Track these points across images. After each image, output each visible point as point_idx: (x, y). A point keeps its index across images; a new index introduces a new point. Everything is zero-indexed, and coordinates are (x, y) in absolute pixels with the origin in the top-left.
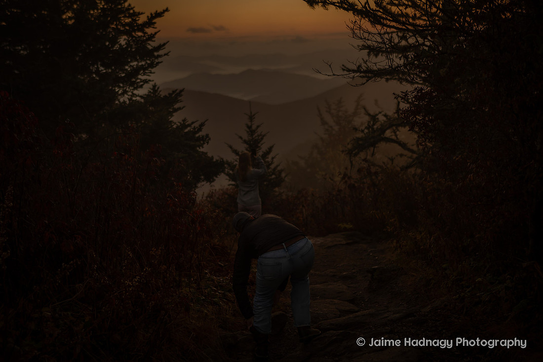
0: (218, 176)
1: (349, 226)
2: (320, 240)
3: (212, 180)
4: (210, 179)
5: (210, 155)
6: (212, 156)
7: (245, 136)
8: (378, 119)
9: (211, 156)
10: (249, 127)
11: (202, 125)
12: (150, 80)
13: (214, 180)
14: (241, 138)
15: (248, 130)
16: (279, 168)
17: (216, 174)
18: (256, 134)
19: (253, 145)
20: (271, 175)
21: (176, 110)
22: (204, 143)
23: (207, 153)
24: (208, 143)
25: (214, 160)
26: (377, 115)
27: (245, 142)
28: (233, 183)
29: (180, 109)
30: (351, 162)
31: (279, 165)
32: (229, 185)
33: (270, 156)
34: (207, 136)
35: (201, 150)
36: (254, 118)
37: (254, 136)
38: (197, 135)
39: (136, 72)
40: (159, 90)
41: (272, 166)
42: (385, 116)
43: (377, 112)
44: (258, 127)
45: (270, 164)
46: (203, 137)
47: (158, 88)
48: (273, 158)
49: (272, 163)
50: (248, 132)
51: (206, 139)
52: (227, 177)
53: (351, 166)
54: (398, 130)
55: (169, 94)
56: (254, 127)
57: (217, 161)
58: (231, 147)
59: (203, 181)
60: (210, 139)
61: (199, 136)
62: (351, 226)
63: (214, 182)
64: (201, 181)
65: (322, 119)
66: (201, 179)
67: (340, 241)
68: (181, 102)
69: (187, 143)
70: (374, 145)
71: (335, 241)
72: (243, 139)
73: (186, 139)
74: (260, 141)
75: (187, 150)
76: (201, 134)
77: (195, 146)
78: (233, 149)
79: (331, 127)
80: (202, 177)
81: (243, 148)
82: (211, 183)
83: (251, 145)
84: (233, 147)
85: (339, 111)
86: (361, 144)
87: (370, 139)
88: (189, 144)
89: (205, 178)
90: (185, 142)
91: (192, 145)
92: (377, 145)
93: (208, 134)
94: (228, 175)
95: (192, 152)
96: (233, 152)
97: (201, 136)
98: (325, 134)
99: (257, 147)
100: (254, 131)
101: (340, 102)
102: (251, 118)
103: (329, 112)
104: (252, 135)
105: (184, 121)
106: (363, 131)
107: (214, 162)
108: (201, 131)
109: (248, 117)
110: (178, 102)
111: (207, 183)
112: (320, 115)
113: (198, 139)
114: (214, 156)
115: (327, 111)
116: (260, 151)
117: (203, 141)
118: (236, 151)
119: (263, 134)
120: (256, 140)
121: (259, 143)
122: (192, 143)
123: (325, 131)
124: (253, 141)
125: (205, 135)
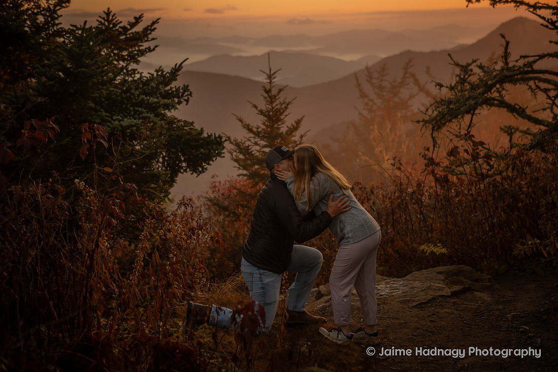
0: (211, 162)
1: (439, 250)
3: (200, 169)
4: (197, 165)
5: (197, 126)
6: (202, 129)
7: (263, 105)
8: (471, 70)
9: (199, 129)
10: (268, 92)
11: (177, 69)
13: (204, 170)
14: (256, 107)
15: (266, 95)
17: (208, 159)
18: (277, 102)
19: (273, 117)
21: (142, 53)
22: (179, 103)
24: (187, 101)
25: (205, 135)
26: (469, 65)
27: (261, 112)
28: (245, 172)
29: (150, 50)
30: (433, 138)
32: (239, 175)
33: (298, 134)
34: (186, 88)
35: (173, 114)
36: (275, 78)
37: (274, 105)
38: (168, 88)
40: (115, 19)
42: (481, 67)
43: (470, 62)
44: (280, 91)
46: (178, 90)
48: (302, 137)
50: (265, 98)
51: (183, 95)
52: (236, 164)
53: (434, 146)
54: (503, 89)
55: (130, 24)
56: (274, 92)
57: (209, 136)
58: (241, 121)
59: (185, 171)
60: (191, 94)
61: (171, 88)
62: (444, 250)
63: (204, 172)
64: (182, 171)
65: (361, 91)
66: (182, 168)
67: (440, 289)
68: (153, 39)
69: (143, 99)
70: (471, 110)
71: (429, 288)
72: (259, 109)
73: (145, 93)
74: (284, 111)
75: (141, 113)
76: (174, 85)
77: (159, 107)
78: (244, 123)
79: (372, 100)
80: (184, 164)
81: (258, 122)
82: (199, 175)
83: (270, 118)
84: (244, 120)
85: (382, 81)
86: (452, 109)
87: (467, 100)
88: (148, 100)
89: (188, 167)
90: (141, 97)
91: (154, 103)
92: (477, 112)
93: (188, 86)
94: (237, 161)
95: (152, 116)
96: (244, 127)
97: (174, 89)
98: (364, 109)
99: (279, 120)
100: (275, 96)
101: (384, 69)
102: (270, 77)
103: (369, 82)
104: (272, 103)
105: (157, 71)
106: (452, 88)
107: (204, 139)
108: (176, 80)
109: (266, 76)
110: (147, 41)
111: (192, 174)
112: (359, 85)
113: (168, 95)
114: (204, 129)
115: (367, 81)
116: (283, 125)
117: (179, 98)
118: (248, 125)
119: (287, 101)
120: (278, 110)
121: (281, 114)
122: (153, 100)
123: (365, 105)
124: (273, 112)
125: (182, 86)
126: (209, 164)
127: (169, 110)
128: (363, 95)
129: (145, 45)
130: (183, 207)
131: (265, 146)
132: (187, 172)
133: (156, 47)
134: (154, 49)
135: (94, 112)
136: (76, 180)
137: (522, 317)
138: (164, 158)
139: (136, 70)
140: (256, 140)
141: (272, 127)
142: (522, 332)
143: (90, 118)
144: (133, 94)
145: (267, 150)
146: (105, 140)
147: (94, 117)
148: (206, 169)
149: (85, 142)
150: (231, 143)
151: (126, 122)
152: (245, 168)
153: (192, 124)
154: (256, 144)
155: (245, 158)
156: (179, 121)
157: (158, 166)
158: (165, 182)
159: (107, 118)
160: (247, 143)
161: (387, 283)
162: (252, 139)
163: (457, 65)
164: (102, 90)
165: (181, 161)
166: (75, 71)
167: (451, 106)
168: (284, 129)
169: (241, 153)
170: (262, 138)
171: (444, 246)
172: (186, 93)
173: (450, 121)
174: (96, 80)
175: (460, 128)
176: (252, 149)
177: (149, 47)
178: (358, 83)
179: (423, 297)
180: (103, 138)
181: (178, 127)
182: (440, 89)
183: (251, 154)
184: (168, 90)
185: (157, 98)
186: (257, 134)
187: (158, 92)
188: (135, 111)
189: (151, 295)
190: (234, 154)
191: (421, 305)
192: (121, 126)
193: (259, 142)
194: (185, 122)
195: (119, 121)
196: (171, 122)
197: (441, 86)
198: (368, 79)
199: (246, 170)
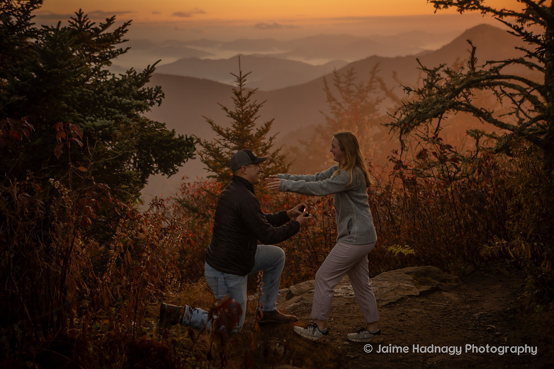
0: (182, 164)
1: (407, 251)
3: (172, 170)
4: (168, 166)
5: (169, 128)
6: (173, 131)
7: (233, 108)
8: (439, 75)
9: (171, 130)
10: (238, 94)
11: (149, 70)
13: (175, 171)
14: (226, 109)
15: (236, 98)
16: (281, 153)
17: (179, 160)
18: (247, 105)
19: (244, 119)
20: (269, 164)
21: (114, 55)
22: (152, 104)
24: (160, 102)
25: (177, 136)
26: (437, 69)
27: (231, 115)
28: (214, 174)
29: (121, 52)
30: (402, 141)
31: (280, 149)
32: (209, 177)
33: (267, 136)
34: (158, 90)
35: (146, 115)
36: (245, 80)
37: (244, 107)
38: (141, 89)
40: (87, 20)
41: (271, 151)
42: (448, 72)
43: (437, 66)
44: (250, 93)
45: (267, 148)
46: (150, 91)
48: (271, 139)
49: (270, 146)
50: (236, 100)
51: (155, 96)
52: (206, 166)
53: (402, 149)
54: (470, 94)
56: (244, 95)
57: (181, 138)
58: (211, 123)
59: (157, 172)
60: (163, 96)
61: (144, 90)
62: (412, 251)
63: (175, 173)
64: (153, 172)
65: (329, 94)
66: (153, 169)
67: (408, 289)
68: (125, 41)
69: (115, 100)
70: (439, 114)
71: (398, 288)
72: (229, 111)
73: (117, 94)
74: (254, 114)
75: (114, 113)
76: (146, 86)
77: (131, 108)
78: (214, 125)
79: (339, 104)
80: (155, 166)
81: (228, 124)
82: (170, 176)
83: (239, 120)
84: (213, 123)
85: (349, 85)
86: (420, 112)
88: (121, 101)
89: (159, 168)
90: (114, 97)
91: (126, 104)
92: (444, 115)
93: (160, 87)
94: (206, 162)
95: (124, 116)
96: (214, 130)
97: (146, 91)
98: (332, 112)
99: (248, 122)
100: (245, 99)
101: (351, 74)
102: (241, 80)
103: (337, 86)
104: (242, 105)
105: (129, 73)
106: (420, 92)
107: (175, 140)
108: (148, 81)
109: (236, 79)
110: (119, 42)
111: (163, 175)
112: (327, 89)
113: (140, 96)
114: (176, 131)
115: (335, 85)
116: (253, 128)
117: (151, 99)
118: (218, 128)
119: (257, 104)
120: (248, 113)
121: (251, 116)
122: (125, 101)
123: (332, 109)
124: (243, 114)
125: (154, 87)
126: (180, 165)
127: (142, 111)
128: (331, 99)
129: (117, 47)
130: (155, 208)
131: (234, 149)
132: (158, 173)
133: (128, 48)
134: (126, 51)
135: (66, 113)
136: (51, 179)
137: (489, 316)
138: (135, 159)
139: (108, 71)
140: (226, 142)
141: (242, 129)
142: (489, 331)
143: (62, 118)
144: (106, 95)
146: (80, 139)
147: (67, 117)
148: (177, 170)
149: (60, 142)
150: (201, 144)
151: (99, 122)
152: (214, 170)
153: (163, 125)
154: (226, 146)
155: (216, 160)
156: (150, 122)
157: (129, 167)
158: (136, 183)
159: (80, 119)
160: (217, 145)
162: (222, 141)
163: (425, 69)
164: (75, 91)
165: (152, 163)
166: (49, 71)
167: (419, 110)
168: (253, 132)
169: (211, 155)
170: (232, 140)
171: (412, 247)
172: (159, 95)
173: (418, 124)
174: (69, 81)
175: (428, 132)
176: (222, 151)
177: (121, 49)
178: (326, 87)
179: (392, 297)
180: (78, 137)
181: (150, 129)
182: (408, 93)
183: (220, 156)
184: (141, 91)
185: (130, 99)
186: (227, 136)
187: (130, 94)
188: (108, 112)
189: (122, 295)
190: (204, 155)
191: (390, 305)
192: (94, 126)
193: (229, 144)
194: (156, 123)
195: (92, 121)
196: (144, 123)
197: (410, 90)
198: (336, 83)
199: (216, 172)
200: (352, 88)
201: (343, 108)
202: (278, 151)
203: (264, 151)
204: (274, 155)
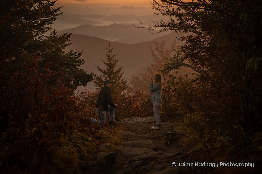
0: (89, 82)
1: (161, 112)
2: (144, 119)
3: (85, 85)
4: (84, 84)
5: (84, 71)
6: (86, 71)
7: (107, 62)
9: (85, 72)
10: (109, 56)
11: (80, 54)
12: (51, 28)
13: (86, 85)
15: (108, 58)
16: (125, 80)
17: (88, 81)
18: (112, 60)
19: (111, 66)
20: (121, 84)
21: (66, 45)
22: (81, 64)
23: (83, 69)
24: (83, 64)
25: (87, 74)
27: (106, 64)
28: (99, 87)
29: (68, 44)
30: (164, 77)
31: (125, 78)
32: (96, 89)
34: (83, 60)
35: (79, 67)
36: (112, 51)
37: (111, 61)
38: (77, 59)
39: (43, 23)
40: (57, 34)
41: (121, 79)
44: (114, 56)
45: (120, 78)
46: (80, 60)
47: (56, 33)
48: (121, 74)
49: (121, 77)
50: (108, 59)
51: (82, 62)
52: (96, 84)
55: (63, 36)
56: (111, 57)
57: (89, 74)
58: (98, 67)
59: (80, 85)
61: (78, 60)
63: (86, 86)
64: (79, 85)
65: (153, 53)
66: (79, 84)
68: (69, 40)
69: (71, 63)
71: (152, 119)
72: (105, 63)
73: (71, 61)
74: (115, 64)
75: (71, 67)
76: (79, 59)
79: (158, 58)
81: (105, 68)
82: (85, 86)
83: (109, 67)
85: (162, 49)
86: (170, 67)
87: (175, 64)
88: (72, 64)
89: (81, 84)
90: (70, 63)
91: (74, 65)
92: (179, 68)
93: (83, 59)
95: (73, 68)
96: (99, 70)
97: (79, 60)
98: (154, 62)
99: (113, 67)
100: (112, 58)
101: (163, 44)
102: (110, 51)
104: (110, 61)
105: (71, 51)
106: (171, 60)
107: (87, 75)
108: (80, 57)
109: (108, 50)
110: (68, 41)
111: (82, 86)
112: (152, 51)
113: (78, 62)
115: (156, 49)
116: (114, 69)
117: (80, 63)
118: (101, 69)
119: (116, 60)
120: (112, 64)
122: (74, 64)
123: (154, 60)
124: (110, 64)
125: (81, 59)
126: (88, 83)
127: (78, 66)
128: (154, 55)
129: (67, 43)
130: (82, 94)
131: (107, 78)
132: (81, 85)
133: (71, 43)
134: (70, 44)
138: (73, 81)
140: (104, 75)
141: (110, 70)
144: (68, 62)
145: (108, 79)
148: (87, 85)
152: (99, 86)
153: (83, 70)
154: (104, 76)
155: (99, 82)
158: (74, 88)
160: (100, 76)
161: (141, 119)
162: (102, 75)
163: (175, 51)
165: (79, 82)
168: (115, 71)
169: (98, 80)
170: (106, 74)
171: (163, 111)
172: (83, 61)
175: (173, 73)
176: (102, 78)
177: (69, 44)
178: (151, 49)
182: (167, 60)
183: (101, 80)
184: (77, 60)
185: (75, 63)
186: (104, 73)
187: (75, 61)
190: (95, 80)
193: (105, 76)
195: (65, 70)
198: (157, 48)
199: (100, 87)
200: (164, 50)
201: (160, 59)
202: (124, 78)
203: (119, 79)
204: (122, 80)
